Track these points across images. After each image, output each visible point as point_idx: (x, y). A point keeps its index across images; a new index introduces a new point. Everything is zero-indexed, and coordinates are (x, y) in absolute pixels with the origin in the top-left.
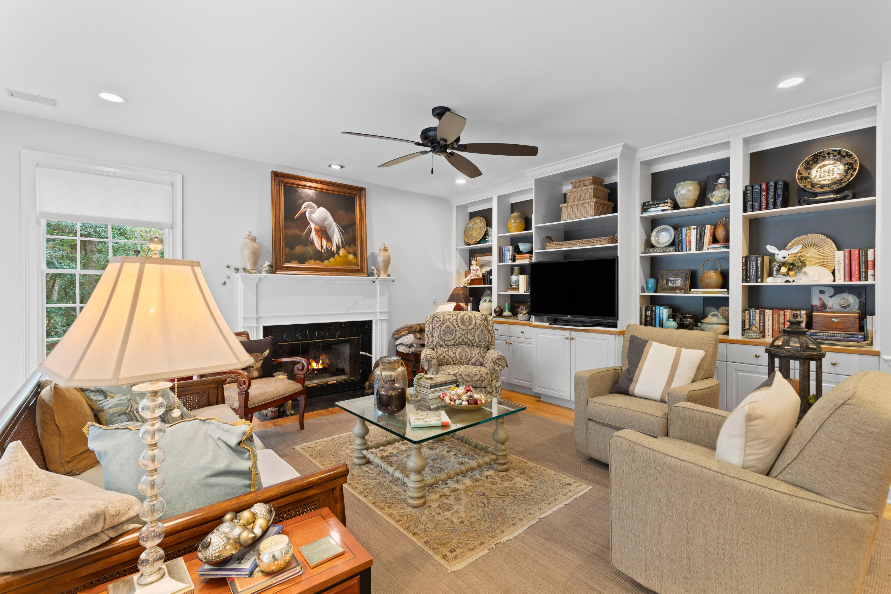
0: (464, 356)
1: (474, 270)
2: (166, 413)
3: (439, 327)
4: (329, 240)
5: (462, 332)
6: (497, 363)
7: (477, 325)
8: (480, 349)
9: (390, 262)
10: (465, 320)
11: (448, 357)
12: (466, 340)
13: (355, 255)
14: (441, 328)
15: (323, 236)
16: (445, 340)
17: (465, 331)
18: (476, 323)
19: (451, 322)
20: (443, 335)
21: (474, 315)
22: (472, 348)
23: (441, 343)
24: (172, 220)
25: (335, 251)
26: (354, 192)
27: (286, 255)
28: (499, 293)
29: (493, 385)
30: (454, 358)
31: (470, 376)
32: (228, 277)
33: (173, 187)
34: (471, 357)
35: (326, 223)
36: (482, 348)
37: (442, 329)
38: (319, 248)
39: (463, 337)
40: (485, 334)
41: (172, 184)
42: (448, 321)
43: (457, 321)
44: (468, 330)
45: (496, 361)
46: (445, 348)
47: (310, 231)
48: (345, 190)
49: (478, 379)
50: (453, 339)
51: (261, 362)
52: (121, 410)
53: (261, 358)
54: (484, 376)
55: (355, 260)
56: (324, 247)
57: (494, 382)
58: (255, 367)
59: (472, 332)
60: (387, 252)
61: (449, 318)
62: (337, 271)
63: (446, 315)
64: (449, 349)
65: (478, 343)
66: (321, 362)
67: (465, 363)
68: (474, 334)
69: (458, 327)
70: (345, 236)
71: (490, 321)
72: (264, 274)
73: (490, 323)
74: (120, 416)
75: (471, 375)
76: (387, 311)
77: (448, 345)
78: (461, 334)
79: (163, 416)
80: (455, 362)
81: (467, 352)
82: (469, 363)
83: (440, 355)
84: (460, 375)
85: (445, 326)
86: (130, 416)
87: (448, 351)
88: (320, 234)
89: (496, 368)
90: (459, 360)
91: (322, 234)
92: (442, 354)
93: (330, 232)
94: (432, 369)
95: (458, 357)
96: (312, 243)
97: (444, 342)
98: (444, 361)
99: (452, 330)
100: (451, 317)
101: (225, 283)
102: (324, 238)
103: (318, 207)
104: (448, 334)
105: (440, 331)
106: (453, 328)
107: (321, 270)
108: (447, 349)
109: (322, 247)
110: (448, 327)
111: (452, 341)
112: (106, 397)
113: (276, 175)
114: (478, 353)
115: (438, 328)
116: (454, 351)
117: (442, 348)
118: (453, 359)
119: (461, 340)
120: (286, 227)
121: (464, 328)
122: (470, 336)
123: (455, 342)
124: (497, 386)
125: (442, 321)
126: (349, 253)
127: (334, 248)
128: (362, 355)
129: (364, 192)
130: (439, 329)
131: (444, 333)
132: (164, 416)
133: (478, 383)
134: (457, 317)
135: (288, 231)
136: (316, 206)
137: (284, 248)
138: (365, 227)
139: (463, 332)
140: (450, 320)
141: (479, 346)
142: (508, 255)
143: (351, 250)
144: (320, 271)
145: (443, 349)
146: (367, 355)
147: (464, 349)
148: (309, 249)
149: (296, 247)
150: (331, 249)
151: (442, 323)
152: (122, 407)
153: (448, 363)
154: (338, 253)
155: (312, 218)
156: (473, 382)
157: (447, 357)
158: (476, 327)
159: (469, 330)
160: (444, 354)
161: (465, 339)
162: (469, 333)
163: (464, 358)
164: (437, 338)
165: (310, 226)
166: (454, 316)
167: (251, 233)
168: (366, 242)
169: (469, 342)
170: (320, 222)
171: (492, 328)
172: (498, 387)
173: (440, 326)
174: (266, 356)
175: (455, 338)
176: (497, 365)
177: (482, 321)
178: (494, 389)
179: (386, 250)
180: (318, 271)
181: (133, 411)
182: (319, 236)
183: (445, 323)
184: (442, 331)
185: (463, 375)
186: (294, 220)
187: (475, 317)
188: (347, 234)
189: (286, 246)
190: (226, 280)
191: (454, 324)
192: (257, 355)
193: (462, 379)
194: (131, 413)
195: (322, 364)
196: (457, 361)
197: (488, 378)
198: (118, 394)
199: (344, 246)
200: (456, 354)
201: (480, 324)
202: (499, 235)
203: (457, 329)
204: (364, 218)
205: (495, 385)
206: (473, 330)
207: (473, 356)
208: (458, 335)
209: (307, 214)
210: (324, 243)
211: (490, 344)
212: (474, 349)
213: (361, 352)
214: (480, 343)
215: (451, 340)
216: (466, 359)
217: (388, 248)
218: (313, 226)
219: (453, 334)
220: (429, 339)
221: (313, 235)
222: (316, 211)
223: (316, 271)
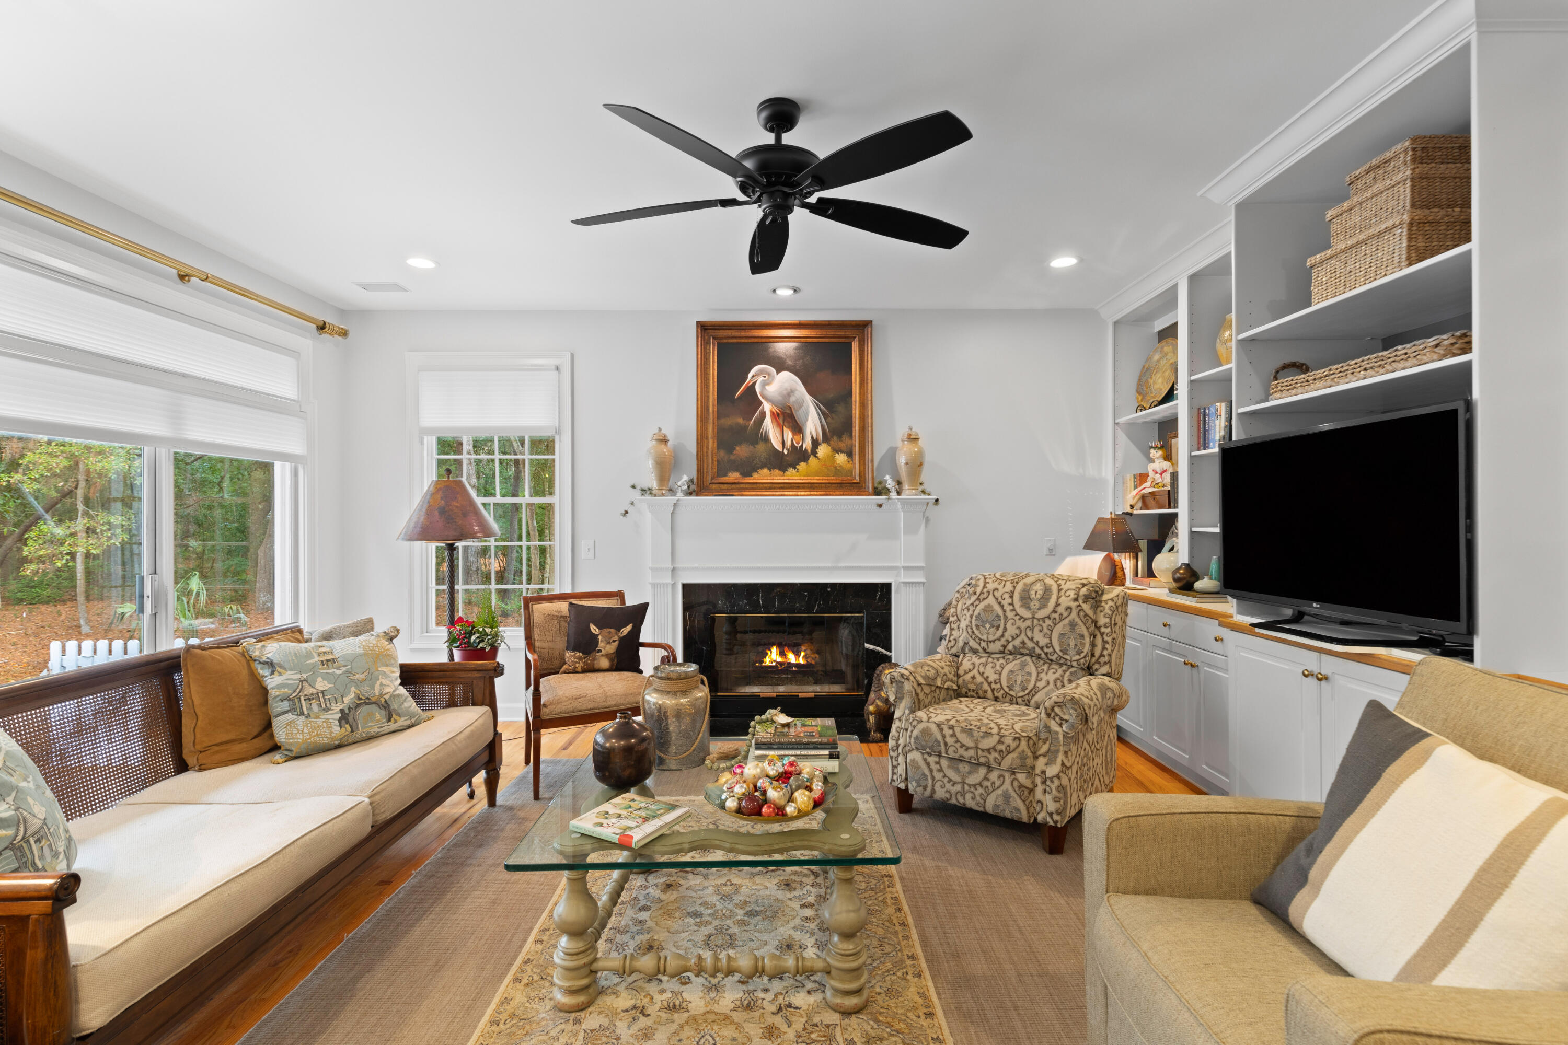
0: (1019, 683)
1: (1156, 473)
2: (356, 708)
3: (971, 608)
4: (798, 429)
5: (1019, 623)
6: (1057, 715)
7: (1061, 609)
8: (1065, 672)
9: (921, 465)
10: (1033, 596)
11: (983, 680)
12: (1030, 644)
13: (850, 454)
14: (974, 611)
15: (786, 424)
16: (980, 639)
17: (1028, 623)
18: (1057, 605)
19: (997, 599)
20: (977, 625)
21: (1059, 585)
22: (1045, 667)
23: (973, 644)
24: (559, 422)
25: (809, 450)
26: (849, 333)
27: (718, 462)
28: (1194, 529)
29: (1038, 771)
30: (996, 683)
31: (972, 736)
32: (632, 503)
33: (560, 373)
34: (1035, 686)
35: (793, 399)
36: (1072, 670)
37: (976, 613)
38: (777, 446)
39: (1023, 637)
40: (1082, 636)
41: (557, 368)
42: (991, 595)
43: (1011, 597)
44: (1036, 622)
45: (1052, 709)
46: (981, 657)
47: (763, 415)
48: (831, 332)
49: (991, 745)
50: (999, 639)
51: (616, 643)
52: (284, 693)
53: (616, 638)
54: (1008, 741)
55: (849, 465)
56: (789, 443)
57: (1041, 764)
58: (604, 652)
59: (1045, 625)
60: (916, 444)
61: (996, 589)
62: (811, 488)
63: (991, 581)
64: (990, 660)
65: (1061, 654)
66: (803, 654)
67: (1020, 700)
68: (1049, 632)
69: (1012, 610)
70: (829, 419)
71: (1106, 602)
72: (680, 495)
73: (1107, 607)
74: (282, 701)
75: (975, 734)
76: (922, 564)
77: (987, 651)
78: (1019, 628)
79: (347, 711)
80: (996, 694)
81: (1030, 674)
82: (1029, 702)
83: (966, 673)
84: (951, 727)
85: (982, 605)
86: (294, 704)
87: (985, 665)
88: (781, 421)
89: (1054, 726)
90: (1007, 690)
91: (784, 421)
92: (970, 671)
93: (799, 415)
94: (904, 701)
95: (1004, 684)
96: (766, 439)
97: (980, 644)
98: (972, 687)
99: (998, 616)
100: (1000, 587)
101: (627, 512)
102: (788, 428)
103: (778, 372)
104: (988, 626)
105: (971, 616)
106: (1000, 613)
107: (780, 486)
108: (983, 660)
109: (783, 443)
110: (988, 609)
111: (997, 642)
112: (273, 673)
113: (705, 329)
114: (1056, 681)
115: (968, 610)
116: (998, 667)
117: (974, 656)
118: (993, 686)
119: (1017, 642)
120: (719, 416)
121: (1027, 614)
122: (1038, 637)
123: (1005, 647)
124: (1049, 774)
125: (978, 593)
126: (837, 451)
127: (808, 444)
128: (868, 650)
129: (870, 329)
130: (971, 612)
131: (980, 623)
132: (350, 711)
133: (991, 757)
134: (1014, 587)
135: (723, 421)
136: (773, 370)
137: (715, 451)
138: (869, 398)
139: (1023, 626)
140: (996, 593)
141: (1062, 663)
142: (1217, 429)
143: (842, 445)
144: (778, 488)
145: (975, 660)
146: (878, 652)
147: (1023, 666)
148: (761, 447)
149: (737, 448)
150: (802, 446)
151: (978, 599)
152: (286, 690)
153: (980, 692)
154: (814, 453)
155: (765, 393)
156: (980, 753)
157: (979, 679)
158: (1056, 616)
159: (1039, 620)
160: (975, 672)
161: (1027, 641)
162: (1037, 629)
163: (1017, 688)
164: (965, 633)
165: (763, 407)
166: (1008, 584)
167: (660, 429)
168: (872, 426)
169: (1038, 651)
170: (780, 398)
171: (1107, 620)
172: (1052, 779)
173: (972, 604)
174: (624, 634)
175: (1003, 636)
176: (1057, 719)
177: (1076, 600)
178: (1038, 780)
179: (912, 439)
180: (774, 488)
181: (300, 698)
182: (779, 425)
183: (984, 599)
184: (974, 618)
185: (957, 730)
186: (733, 401)
187: (1060, 590)
188: (833, 415)
189: (718, 448)
190: (627, 507)
191: (1003, 602)
192: (610, 633)
193: (953, 740)
194: (296, 700)
195: (805, 657)
196: (1002, 692)
197: (1020, 749)
198: (291, 670)
199: (826, 439)
200: (1000, 674)
201: (1069, 608)
202: (1193, 378)
203: (1010, 615)
204: (869, 381)
205: (1044, 772)
206: (1048, 622)
207: (1041, 684)
208: (1011, 630)
209: (758, 388)
210: (789, 435)
211: (1097, 662)
212: (1049, 669)
213: (867, 645)
214: (1066, 657)
215: (994, 641)
216: (1024, 691)
217: (920, 436)
218: (767, 407)
219: (998, 627)
220: (954, 632)
221: (768, 423)
222: (773, 379)
223: (770, 488)
